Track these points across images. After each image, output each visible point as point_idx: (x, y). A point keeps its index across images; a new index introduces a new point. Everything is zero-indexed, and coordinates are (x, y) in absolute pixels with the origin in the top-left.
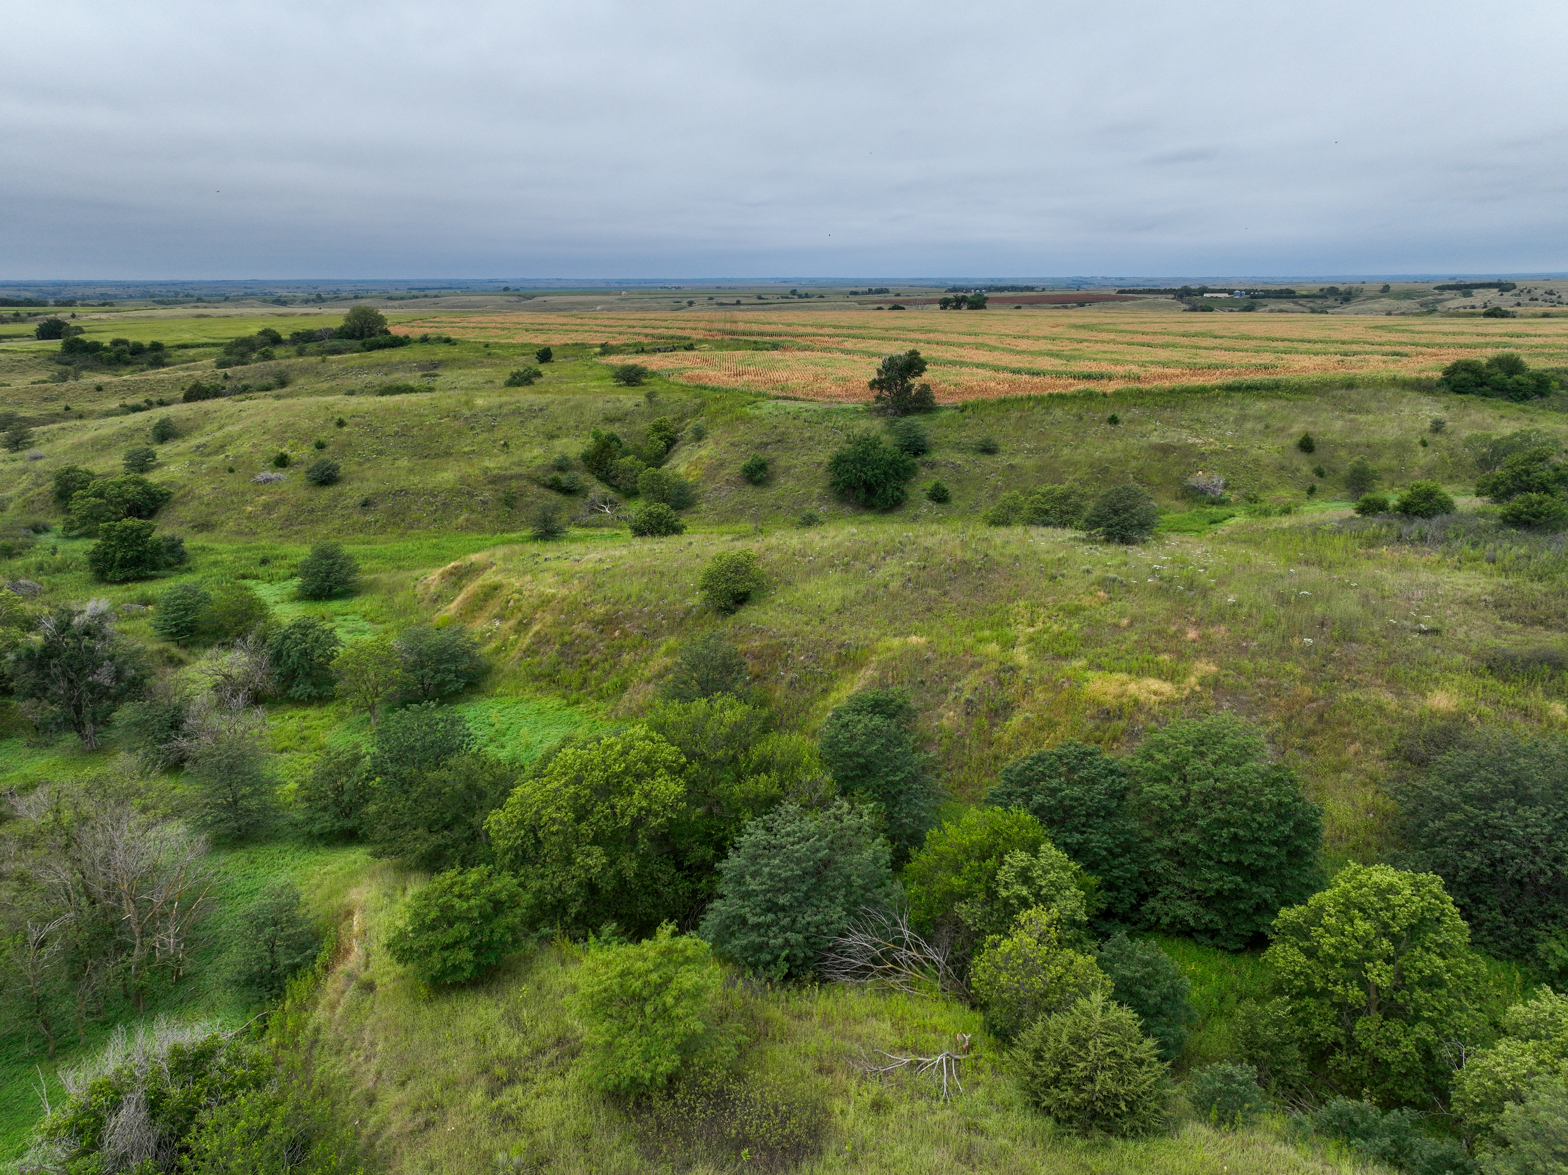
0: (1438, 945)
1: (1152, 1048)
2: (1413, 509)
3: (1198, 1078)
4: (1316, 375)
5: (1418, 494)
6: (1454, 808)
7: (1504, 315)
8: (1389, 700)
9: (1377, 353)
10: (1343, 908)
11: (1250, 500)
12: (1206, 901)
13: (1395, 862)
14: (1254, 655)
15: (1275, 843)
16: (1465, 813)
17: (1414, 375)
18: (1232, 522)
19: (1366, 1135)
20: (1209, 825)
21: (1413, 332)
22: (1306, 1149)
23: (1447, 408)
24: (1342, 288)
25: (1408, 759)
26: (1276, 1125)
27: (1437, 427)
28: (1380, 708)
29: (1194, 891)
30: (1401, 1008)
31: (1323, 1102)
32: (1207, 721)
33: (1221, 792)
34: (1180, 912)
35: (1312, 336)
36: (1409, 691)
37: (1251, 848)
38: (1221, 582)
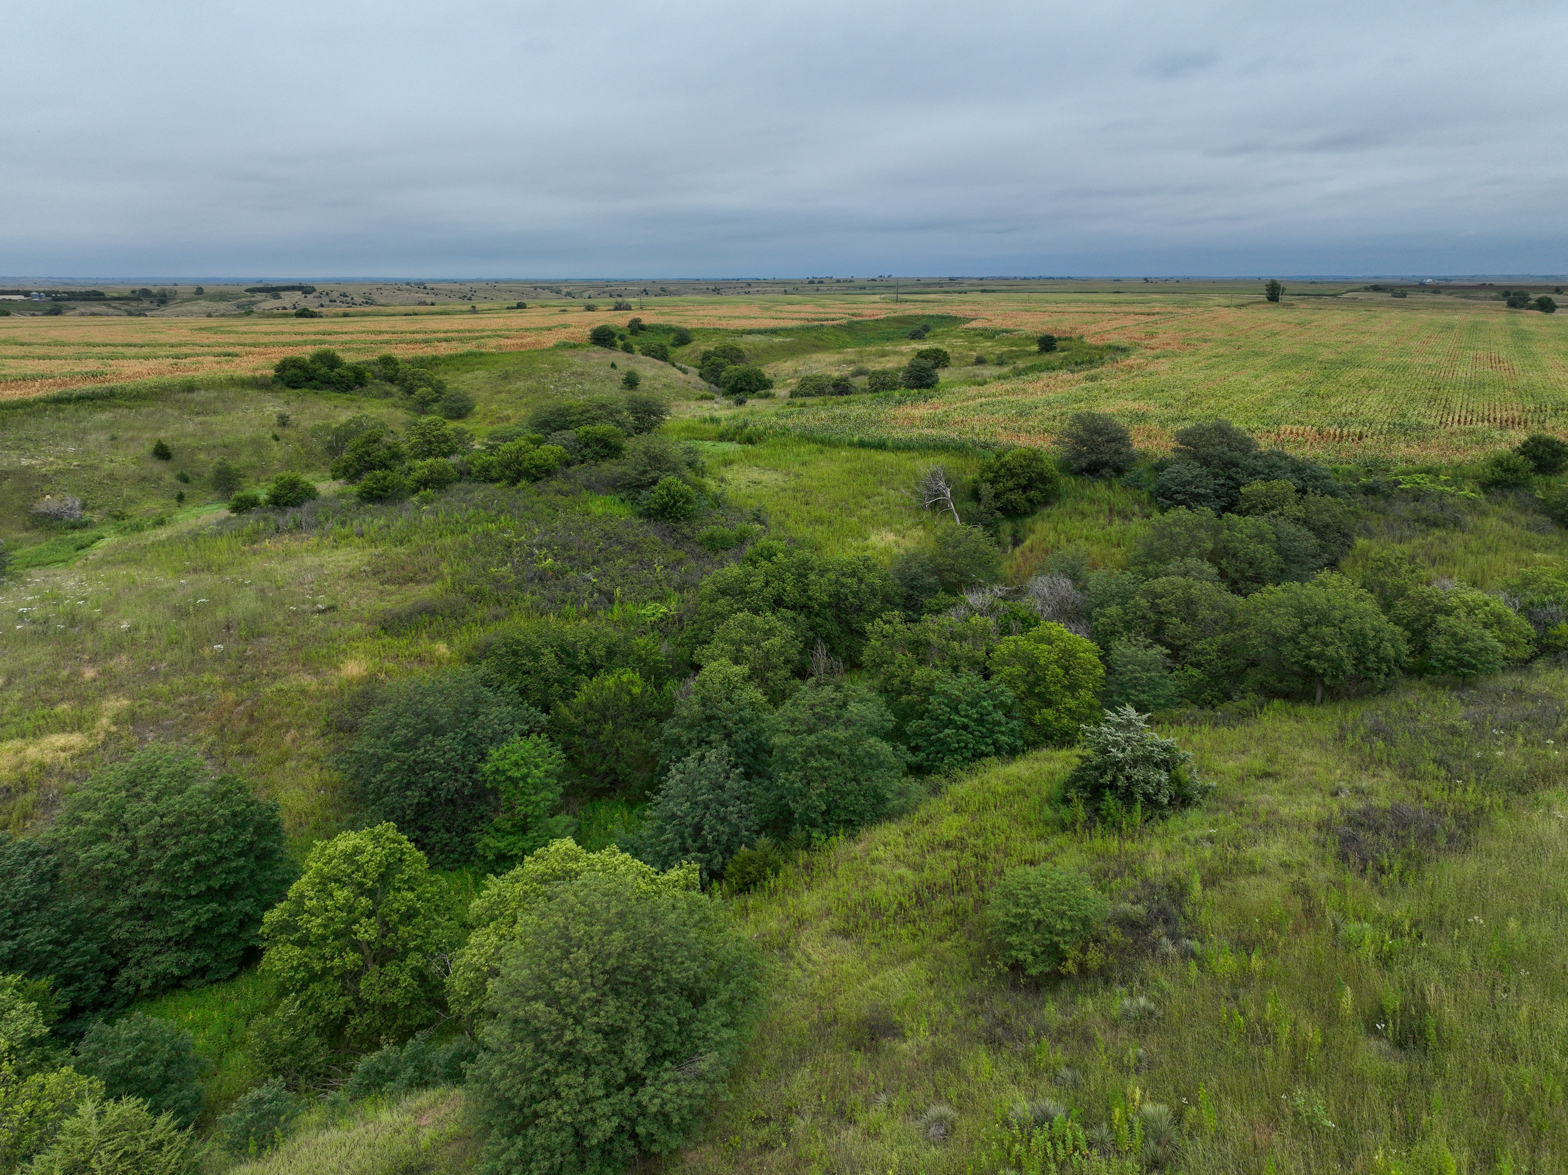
0: (405, 882)
1: (168, 1123)
2: (283, 501)
3: (227, 1123)
4: (152, 380)
5: (283, 486)
6: (389, 758)
7: (313, 315)
8: (308, 681)
9: (209, 354)
10: (320, 887)
11: (117, 517)
12: (185, 943)
13: (354, 826)
14: (166, 676)
15: (240, 855)
16: (397, 758)
17: (250, 374)
18: (102, 544)
19: (392, 1076)
20: (167, 865)
21: (236, 333)
22: (346, 1122)
23: (287, 403)
24: (155, 290)
25: (340, 729)
26: (315, 1117)
27: (283, 421)
28: (303, 692)
29: (170, 939)
30: (393, 950)
31: (349, 1070)
32: (134, 760)
33: (170, 826)
34: (159, 968)
35: (134, 340)
36: (325, 668)
37: (217, 870)
38: (108, 610)
